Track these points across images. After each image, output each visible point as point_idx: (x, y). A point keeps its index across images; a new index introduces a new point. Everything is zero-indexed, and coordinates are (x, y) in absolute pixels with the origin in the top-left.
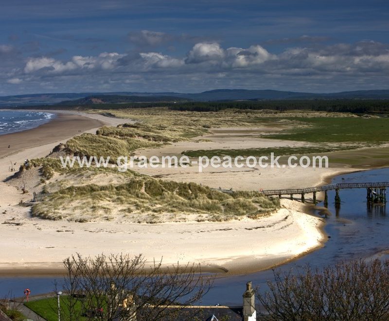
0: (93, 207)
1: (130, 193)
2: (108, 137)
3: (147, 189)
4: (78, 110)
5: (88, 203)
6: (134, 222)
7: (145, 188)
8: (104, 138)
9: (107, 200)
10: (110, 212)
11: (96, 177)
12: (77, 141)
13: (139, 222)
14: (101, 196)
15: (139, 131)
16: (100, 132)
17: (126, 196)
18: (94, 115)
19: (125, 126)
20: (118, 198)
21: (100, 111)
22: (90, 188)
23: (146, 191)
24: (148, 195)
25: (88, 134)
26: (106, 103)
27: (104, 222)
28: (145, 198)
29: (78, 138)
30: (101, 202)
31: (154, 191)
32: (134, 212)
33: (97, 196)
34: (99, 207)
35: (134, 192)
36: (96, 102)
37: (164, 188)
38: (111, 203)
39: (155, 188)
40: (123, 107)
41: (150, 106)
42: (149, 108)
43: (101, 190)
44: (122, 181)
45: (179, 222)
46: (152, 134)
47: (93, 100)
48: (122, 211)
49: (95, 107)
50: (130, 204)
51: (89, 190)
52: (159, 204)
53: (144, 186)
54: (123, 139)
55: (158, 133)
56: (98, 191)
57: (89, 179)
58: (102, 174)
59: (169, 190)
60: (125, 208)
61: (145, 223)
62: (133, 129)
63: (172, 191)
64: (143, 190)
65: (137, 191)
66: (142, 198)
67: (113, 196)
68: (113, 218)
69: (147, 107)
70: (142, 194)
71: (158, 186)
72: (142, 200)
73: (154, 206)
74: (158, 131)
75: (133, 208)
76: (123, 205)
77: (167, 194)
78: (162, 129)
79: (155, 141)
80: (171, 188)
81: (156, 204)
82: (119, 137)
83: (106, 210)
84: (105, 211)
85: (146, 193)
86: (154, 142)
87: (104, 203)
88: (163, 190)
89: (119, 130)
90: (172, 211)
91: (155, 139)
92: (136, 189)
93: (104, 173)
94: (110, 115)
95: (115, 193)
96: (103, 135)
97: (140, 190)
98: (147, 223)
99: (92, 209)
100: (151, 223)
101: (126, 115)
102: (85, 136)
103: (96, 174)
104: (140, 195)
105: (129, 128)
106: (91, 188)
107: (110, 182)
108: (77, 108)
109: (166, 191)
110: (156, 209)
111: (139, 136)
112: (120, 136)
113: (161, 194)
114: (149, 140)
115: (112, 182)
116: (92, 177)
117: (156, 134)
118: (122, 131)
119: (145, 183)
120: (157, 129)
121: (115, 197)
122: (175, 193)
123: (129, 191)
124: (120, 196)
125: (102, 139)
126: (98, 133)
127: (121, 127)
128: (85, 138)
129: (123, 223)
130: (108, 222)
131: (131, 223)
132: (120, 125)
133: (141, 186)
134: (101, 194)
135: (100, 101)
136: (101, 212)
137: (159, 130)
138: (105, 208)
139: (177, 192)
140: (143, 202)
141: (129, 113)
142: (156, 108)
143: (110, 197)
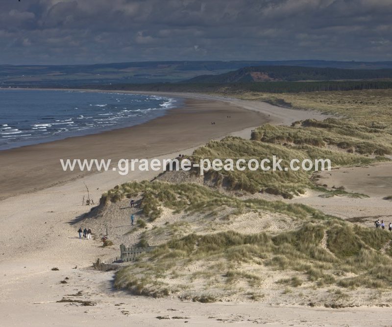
0: (229, 275)
1: (299, 250)
2: (271, 145)
3: (330, 243)
4: (225, 93)
5: (220, 266)
6: (303, 304)
7: (328, 241)
8: (263, 147)
9: (254, 261)
10: (259, 284)
11: (239, 218)
12: (212, 151)
13: (311, 305)
14: (244, 255)
15: (331, 135)
16: (259, 136)
17: (292, 254)
18: (254, 102)
19: (307, 123)
20: (276, 259)
21: (265, 96)
22: (224, 239)
23: (328, 246)
24: (333, 255)
25: (234, 138)
26: (277, 80)
27: (246, 303)
28: (325, 260)
29: (215, 145)
30: (244, 265)
31: (344, 247)
32: (303, 286)
33: (237, 253)
34: (238, 274)
35: (307, 248)
36: (259, 79)
37: (363, 242)
38: (262, 266)
39: (346, 241)
40: (309, 89)
41: (359, 87)
42: (357, 91)
43: (245, 243)
44: (287, 227)
45: (387, 306)
46: (354, 139)
47: (254, 75)
48: (281, 282)
49: (256, 88)
50: (297, 270)
51: (222, 242)
52: (352, 271)
53: (325, 237)
54: (299, 148)
55: (368, 138)
56: (239, 243)
57: (226, 221)
58: (251, 214)
59: (372, 245)
60: (287, 278)
61: (322, 307)
62: (321, 129)
63: (379, 247)
64: (323, 245)
65: (311, 245)
66: (320, 260)
67: (267, 254)
68: (263, 296)
69: (352, 89)
70: (322, 252)
71: (351, 237)
72: (320, 263)
73: (343, 274)
74: (367, 134)
75: (301, 277)
76: (283, 272)
77: (369, 253)
78: (375, 131)
79: (361, 153)
80: (375, 243)
81: (346, 271)
82: (292, 144)
83: (252, 279)
84: (249, 282)
85: (328, 251)
86: (358, 155)
87: (249, 267)
88: (360, 246)
89: (293, 131)
90: (375, 286)
91: (360, 149)
92: (311, 242)
93: (255, 211)
94: (282, 103)
95: (270, 249)
96: (263, 140)
97: (317, 245)
98: (326, 306)
99: (226, 278)
100: (333, 306)
101: (312, 104)
102: (229, 143)
103: (240, 213)
104: (316, 254)
105: (312, 128)
106: (227, 238)
107: (264, 228)
108: (223, 89)
109: (367, 248)
110: (345, 282)
111: (331, 142)
112: (294, 142)
113: (357, 254)
114: (349, 151)
115: (270, 229)
116: (231, 219)
117: (362, 141)
118: (299, 134)
119: (327, 232)
120: (367, 130)
121: (271, 256)
122: (383, 251)
123: (297, 245)
124: (279, 256)
125: (259, 148)
126: (254, 136)
127: (299, 126)
128: (229, 146)
129: (281, 305)
130: (253, 303)
131: (296, 305)
132: (297, 122)
133: (319, 236)
134: (245, 250)
135: (266, 77)
136: (242, 284)
137: (371, 132)
138: (249, 277)
139: (386, 250)
140: (321, 267)
141: (319, 100)
142: (371, 90)
143: (261, 257)
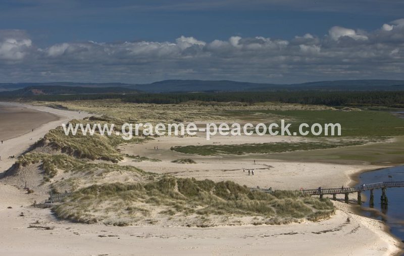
0: (128, 209)
1: (163, 193)
3: (181, 189)
4: (20, 102)
5: (120, 203)
6: (183, 226)
7: (179, 187)
9: (139, 201)
10: (150, 215)
13: (188, 226)
14: (132, 197)
17: (160, 195)
18: (41, 107)
19: (92, 119)
20: (152, 199)
22: (115, 187)
23: (179, 190)
24: (183, 195)
26: (47, 94)
27: (147, 227)
28: (181, 199)
30: (134, 203)
31: (189, 191)
32: (176, 214)
33: (128, 195)
34: (135, 208)
35: (168, 192)
37: (199, 188)
38: (144, 204)
39: (189, 187)
43: (128, 190)
45: (234, 225)
47: (34, 91)
48: (162, 213)
50: (167, 205)
51: (114, 189)
52: (201, 205)
53: (177, 185)
56: (125, 190)
58: (115, 172)
59: (205, 189)
60: (164, 210)
61: (196, 227)
63: (209, 190)
64: (176, 190)
65: (170, 190)
66: (177, 199)
67: (146, 196)
68: (157, 221)
70: (177, 194)
71: (192, 185)
72: (179, 201)
73: (195, 207)
75: (173, 210)
76: (160, 207)
77: (204, 193)
80: (206, 188)
81: (197, 205)
83: (144, 211)
84: (143, 213)
85: (180, 193)
87: (137, 204)
88: (198, 190)
90: (220, 213)
92: (168, 188)
93: (118, 171)
95: (145, 193)
97: (173, 190)
98: (198, 226)
99: (128, 211)
100: (202, 226)
103: (108, 171)
104: (174, 195)
106: (117, 187)
109: (202, 191)
110: (201, 211)
113: (197, 195)
115: (129, 181)
116: (104, 175)
119: (177, 182)
121: (148, 197)
122: (211, 193)
123: (160, 190)
124: (153, 197)
127: (87, 120)
129: (170, 226)
130: (152, 226)
131: (179, 226)
132: (85, 118)
133: (173, 184)
134: (132, 193)
135: (41, 92)
136: (138, 214)
138: (142, 210)
139: (213, 192)
140: (181, 203)
141: (82, 105)
143: (142, 198)
